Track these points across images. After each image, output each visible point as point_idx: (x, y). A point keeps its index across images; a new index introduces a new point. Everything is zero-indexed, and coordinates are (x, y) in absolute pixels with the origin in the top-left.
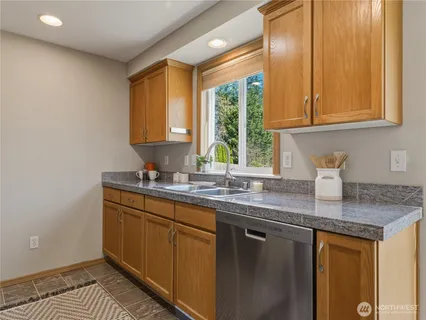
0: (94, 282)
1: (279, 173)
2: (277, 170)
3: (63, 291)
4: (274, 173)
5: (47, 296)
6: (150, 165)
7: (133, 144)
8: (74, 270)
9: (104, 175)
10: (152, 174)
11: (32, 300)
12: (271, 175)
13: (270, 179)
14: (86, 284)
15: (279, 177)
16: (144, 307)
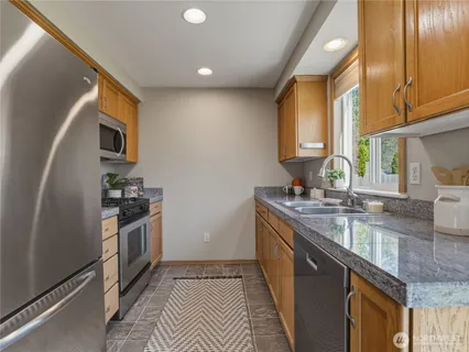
0: (241, 277)
1: (405, 191)
2: (404, 188)
3: (218, 278)
4: (400, 191)
5: (207, 278)
6: (297, 182)
7: (281, 162)
8: (233, 264)
9: (256, 189)
10: (298, 189)
11: (198, 278)
12: (396, 193)
13: (394, 199)
14: (236, 277)
15: (403, 196)
16: (263, 309)
